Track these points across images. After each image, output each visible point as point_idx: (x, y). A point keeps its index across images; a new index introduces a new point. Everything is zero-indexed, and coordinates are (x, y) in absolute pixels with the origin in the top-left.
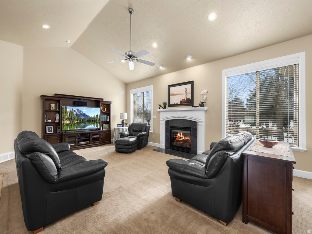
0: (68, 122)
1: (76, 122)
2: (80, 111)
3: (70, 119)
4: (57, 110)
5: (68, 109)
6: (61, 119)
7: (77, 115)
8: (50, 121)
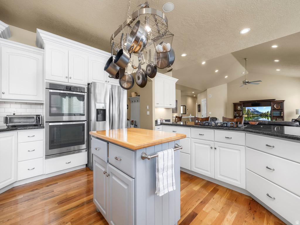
0: (246, 116)
1: (252, 116)
2: (255, 110)
3: (248, 114)
4: (241, 109)
5: (247, 108)
6: (243, 114)
7: (252, 112)
8: (237, 115)
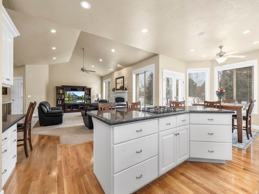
0: (67, 99)
1: (71, 99)
2: (74, 94)
3: (69, 98)
4: (63, 93)
5: (68, 93)
6: (64, 98)
7: (72, 95)
8: (60, 98)
